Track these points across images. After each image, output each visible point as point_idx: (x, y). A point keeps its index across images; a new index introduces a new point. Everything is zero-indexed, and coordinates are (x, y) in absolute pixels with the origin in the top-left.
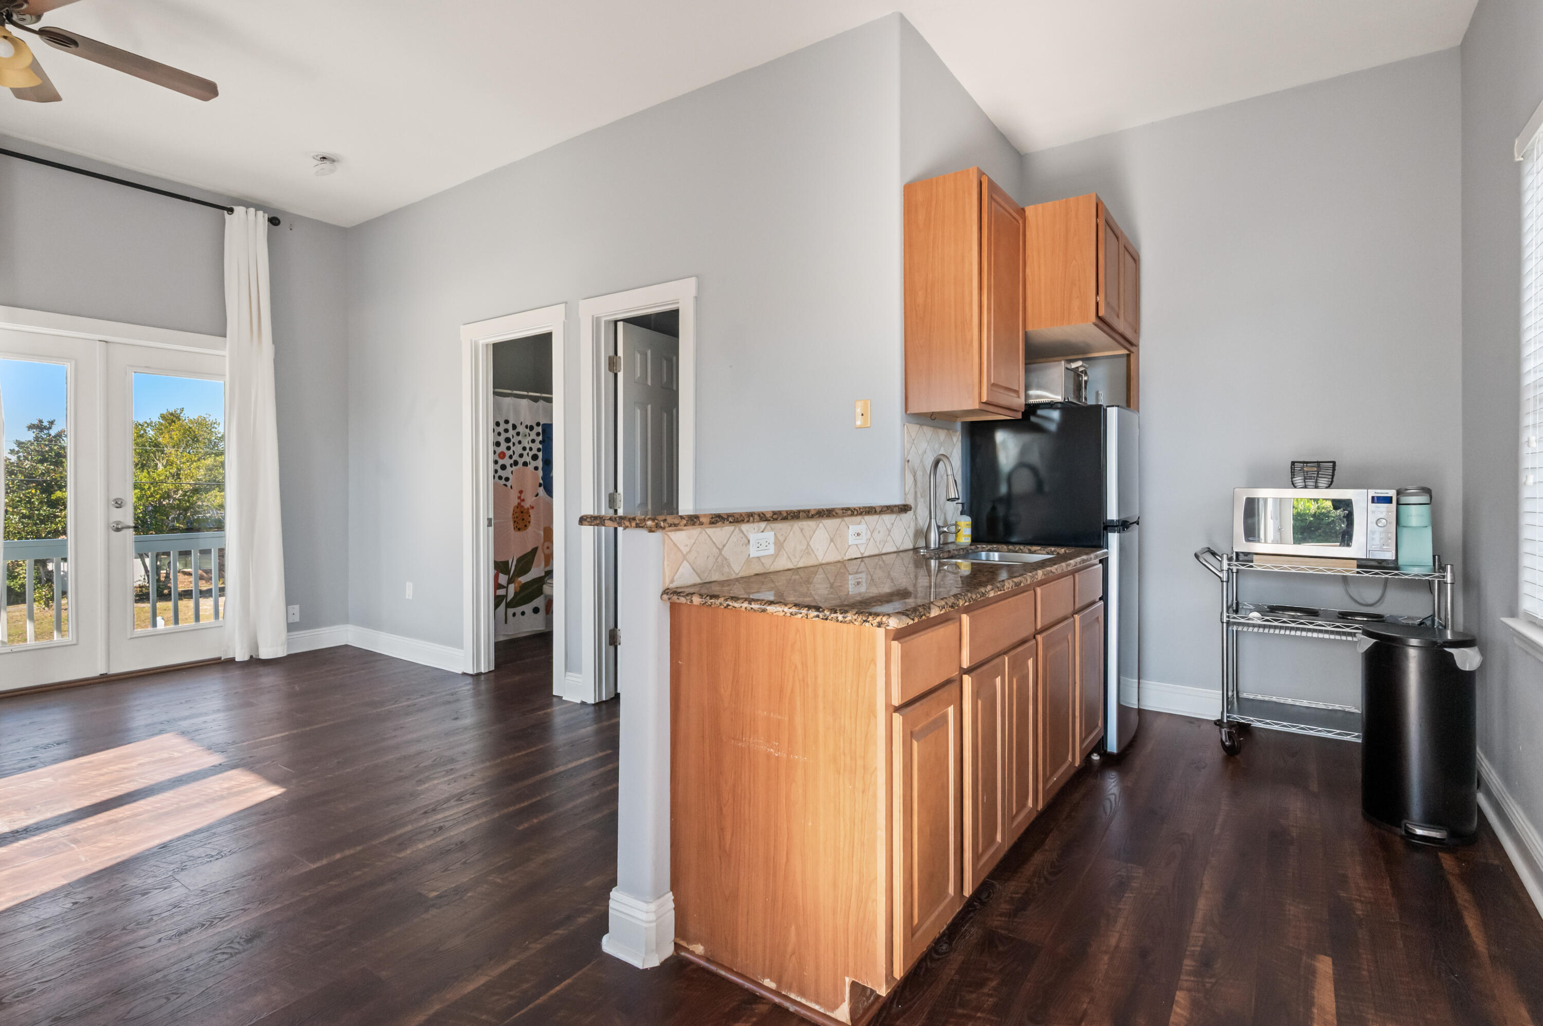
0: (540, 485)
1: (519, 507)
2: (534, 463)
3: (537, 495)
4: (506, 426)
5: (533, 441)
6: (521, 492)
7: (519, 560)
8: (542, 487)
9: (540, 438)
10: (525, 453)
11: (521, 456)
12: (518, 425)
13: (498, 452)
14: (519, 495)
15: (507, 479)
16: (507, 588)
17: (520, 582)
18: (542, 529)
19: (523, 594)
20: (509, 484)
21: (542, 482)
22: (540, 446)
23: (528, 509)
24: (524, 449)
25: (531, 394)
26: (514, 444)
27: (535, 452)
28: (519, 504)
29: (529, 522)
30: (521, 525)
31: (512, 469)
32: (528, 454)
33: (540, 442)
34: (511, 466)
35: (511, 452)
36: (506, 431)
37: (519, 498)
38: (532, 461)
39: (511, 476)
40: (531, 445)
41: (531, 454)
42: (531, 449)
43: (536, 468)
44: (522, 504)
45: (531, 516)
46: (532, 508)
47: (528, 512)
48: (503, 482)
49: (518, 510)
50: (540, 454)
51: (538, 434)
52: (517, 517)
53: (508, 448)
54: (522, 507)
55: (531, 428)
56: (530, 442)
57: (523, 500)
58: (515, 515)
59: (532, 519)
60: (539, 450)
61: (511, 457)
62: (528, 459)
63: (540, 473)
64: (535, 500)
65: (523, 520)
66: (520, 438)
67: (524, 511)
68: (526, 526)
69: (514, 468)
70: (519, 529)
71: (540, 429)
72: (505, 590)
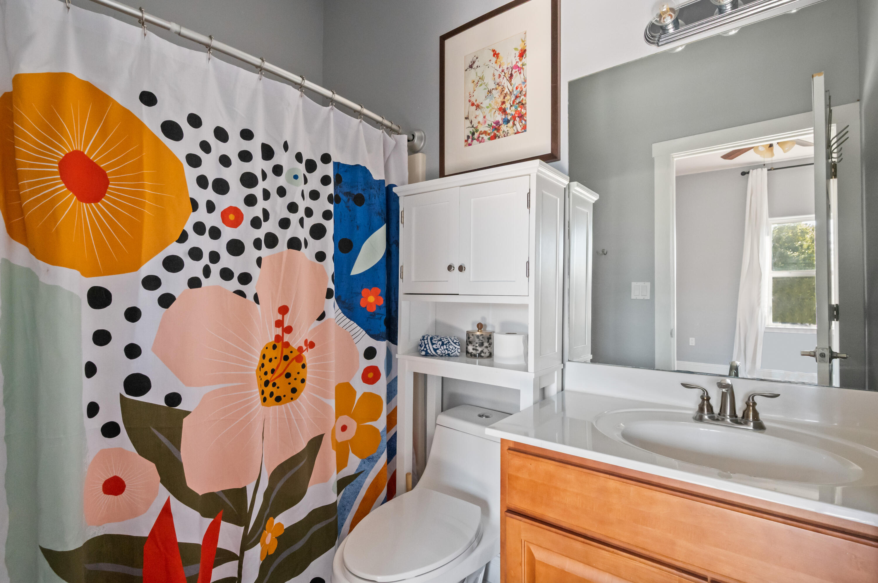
0: (329, 294)
1: (279, 345)
2: (315, 245)
3: (322, 317)
4: (246, 145)
5: (315, 195)
6: (284, 310)
7: (274, 477)
8: (333, 299)
9: (330, 189)
10: (294, 218)
11: (285, 224)
12: (278, 149)
13: (219, 208)
14: (280, 317)
15: (245, 278)
16: (240, 559)
17: (280, 525)
18: (333, 393)
19: (285, 555)
20: (249, 289)
21: (332, 287)
22: (331, 207)
23: (300, 349)
24: (293, 207)
25: (308, 83)
26: (266, 195)
27: (317, 218)
28: (278, 338)
29: (303, 381)
30: (283, 388)
31: (258, 253)
32: (301, 221)
33: (330, 199)
34: (257, 244)
35: (257, 211)
36: (246, 156)
37: (279, 324)
38: (310, 240)
39: (255, 272)
40: (309, 203)
41: (309, 222)
42: (309, 212)
43: (321, 256)
44: (287, 338)
45: (308, 365)
46: (312, 345)
47: (299, 359)
48: (234, 284)
49: (277, 353)
50: (330, 225)
51: (325, 181)
52: (273, 371)
53: (250, 201)
54: (287, 345)
55: (311, 166)
56: (307, 195)
57: (289, 330)
58: (268, 367)
59: (309, 374)
60: (327, 215)
61: (256, 223)
62: (303, 234)
63: (329, 266)
64: (315, 329)
65: (288, 375)
66: (281, 181)
67: (291, 356)
68: (294, 390)
69: (265, 252)
70: (278, 399)
71: (329, 170)
72: (236, 562)
